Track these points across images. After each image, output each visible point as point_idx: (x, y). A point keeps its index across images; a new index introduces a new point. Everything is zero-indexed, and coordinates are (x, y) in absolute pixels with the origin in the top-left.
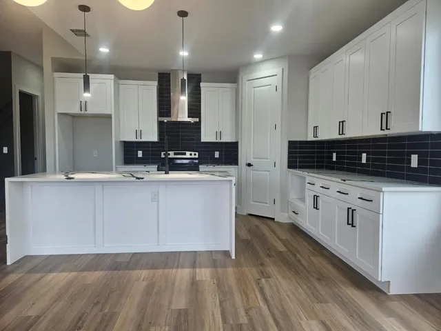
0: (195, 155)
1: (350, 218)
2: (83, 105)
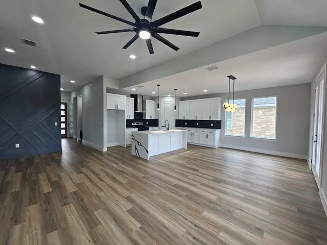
0: (142, 123)
1: (207, 136)
2: (116, 106)
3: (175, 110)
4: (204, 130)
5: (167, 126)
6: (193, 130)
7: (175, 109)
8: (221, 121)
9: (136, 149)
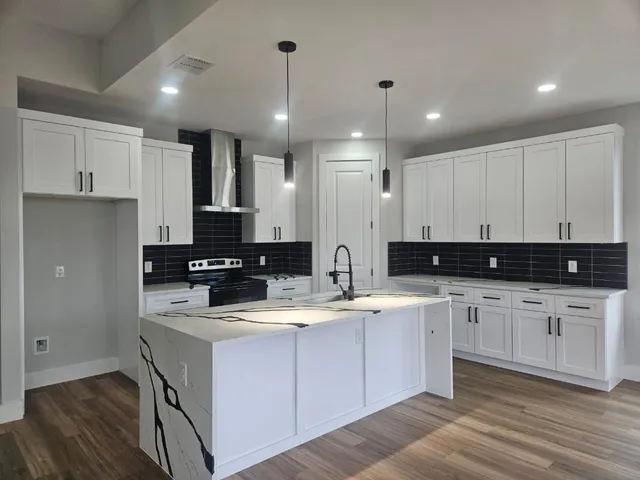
0: (238, 263)
1: (554, 326)
2: (84, 179)
3: (386, 195)
4: (534, 296)
5: (343, 279)
6: (475, 291)
7: (386, 186)
8: (623, 246)
9: (158, 423)
